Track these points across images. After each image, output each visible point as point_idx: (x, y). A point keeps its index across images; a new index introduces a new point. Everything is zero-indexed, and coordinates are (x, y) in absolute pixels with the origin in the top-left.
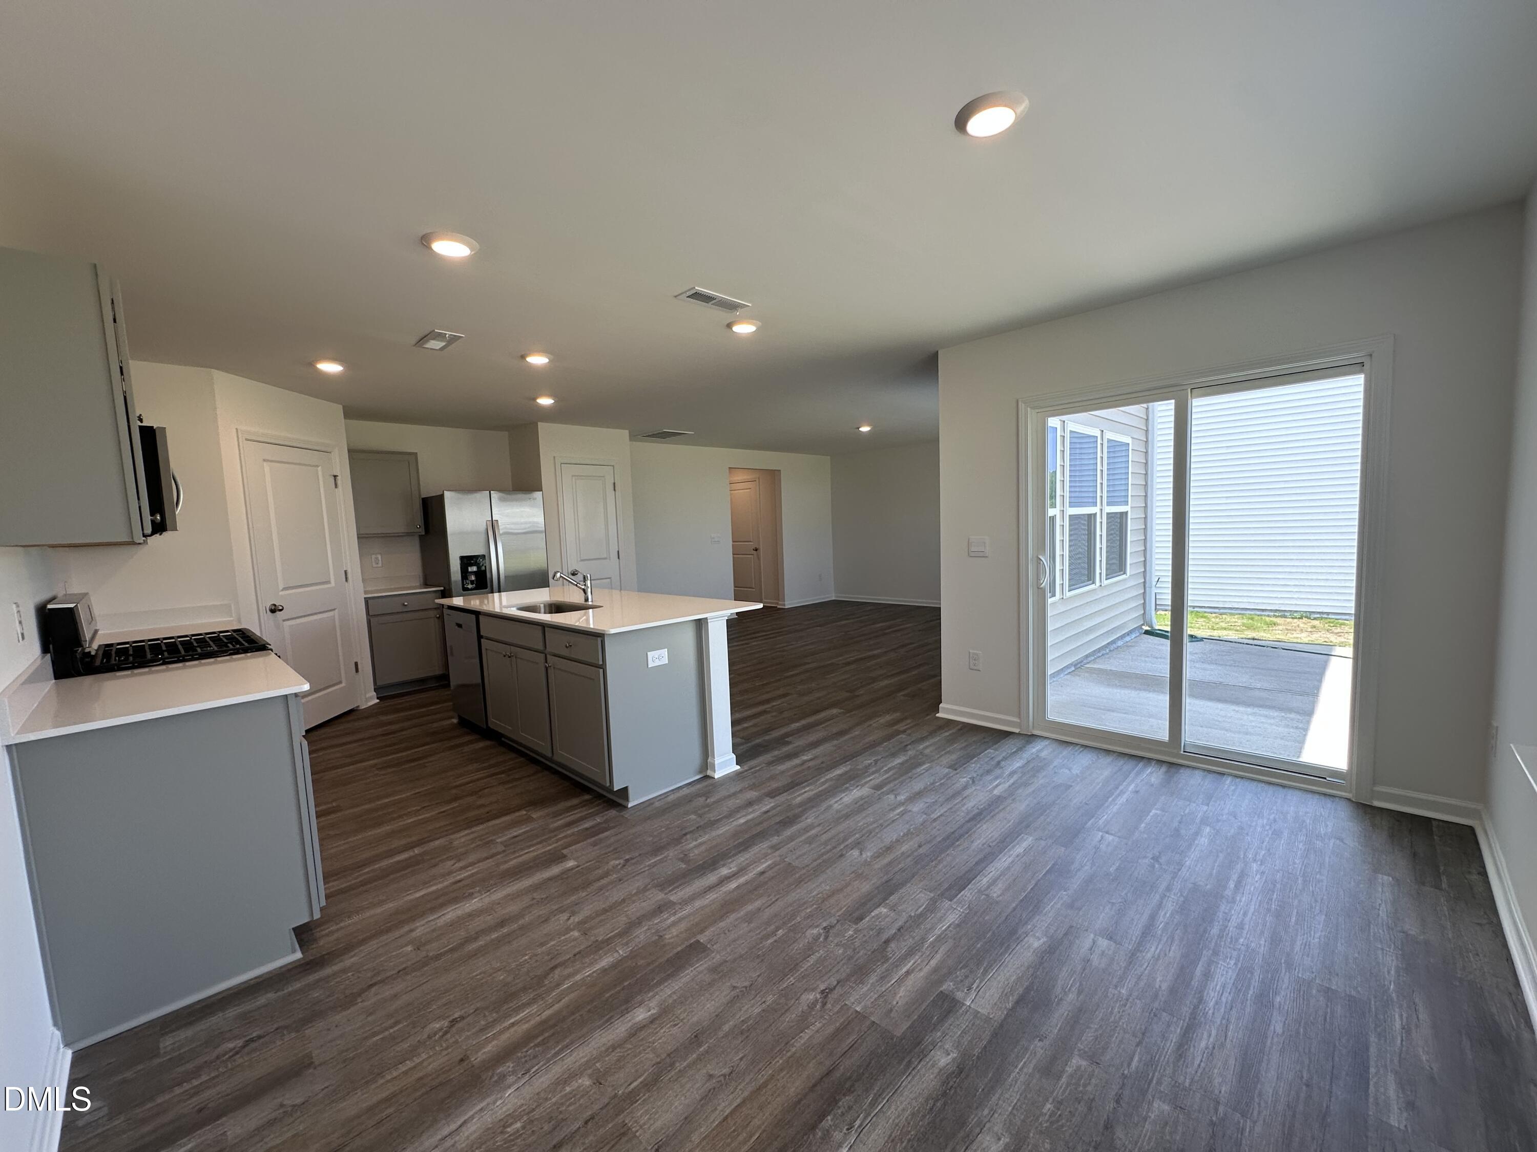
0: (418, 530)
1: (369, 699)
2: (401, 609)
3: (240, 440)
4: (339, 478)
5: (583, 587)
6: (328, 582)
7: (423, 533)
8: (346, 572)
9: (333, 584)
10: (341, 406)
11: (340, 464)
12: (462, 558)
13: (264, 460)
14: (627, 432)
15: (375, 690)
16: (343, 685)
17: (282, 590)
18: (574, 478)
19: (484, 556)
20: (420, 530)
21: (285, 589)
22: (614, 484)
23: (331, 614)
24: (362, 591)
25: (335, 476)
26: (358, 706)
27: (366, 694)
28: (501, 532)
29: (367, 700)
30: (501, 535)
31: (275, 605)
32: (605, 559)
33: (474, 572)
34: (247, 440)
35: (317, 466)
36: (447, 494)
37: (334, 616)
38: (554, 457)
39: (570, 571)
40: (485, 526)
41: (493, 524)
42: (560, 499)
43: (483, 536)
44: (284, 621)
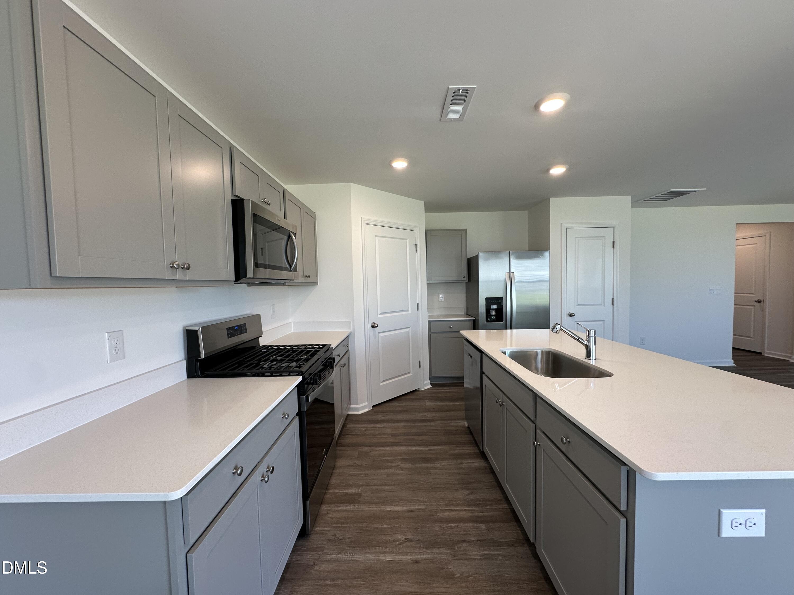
0: (463, 279)
1: (426, 385)
2: (448, 330)
3: (363, 224)
4: (418, 246)
5: (585, 343)
6: (407, 310)
7: (467, 281)
8: (418, 304)
9: (410, 312)
10: (424, 202)
11: (420, 239)
12: (487, 299)
13: (376, 236)
14: (629, 198)
15: (430, 379)
16: (411, 374)
17: (380, 314)
18: (577, 239)
19: (502, 299)
20: (465, 279)
21: (381, 314)
22: (614, 242)
23: (407, 330)
24: (427, 317)
25: (416, 245)
26: (419, 389)
27: (424, 382)
28: (516, 281)
29: (425, 385)
30: (515, 283)
31: (374, 323)
32: (600, 304)
33: (495, 309)
34: (366, 224)
35: (407, 239)
36: (480, 254)
37: (409, 331)
38: (562, 224)
39: (568, 313)
40: (504, 277)
41: (510, 276)
42: (564, 256)
43: (503, 284)
44: (379, 333)
